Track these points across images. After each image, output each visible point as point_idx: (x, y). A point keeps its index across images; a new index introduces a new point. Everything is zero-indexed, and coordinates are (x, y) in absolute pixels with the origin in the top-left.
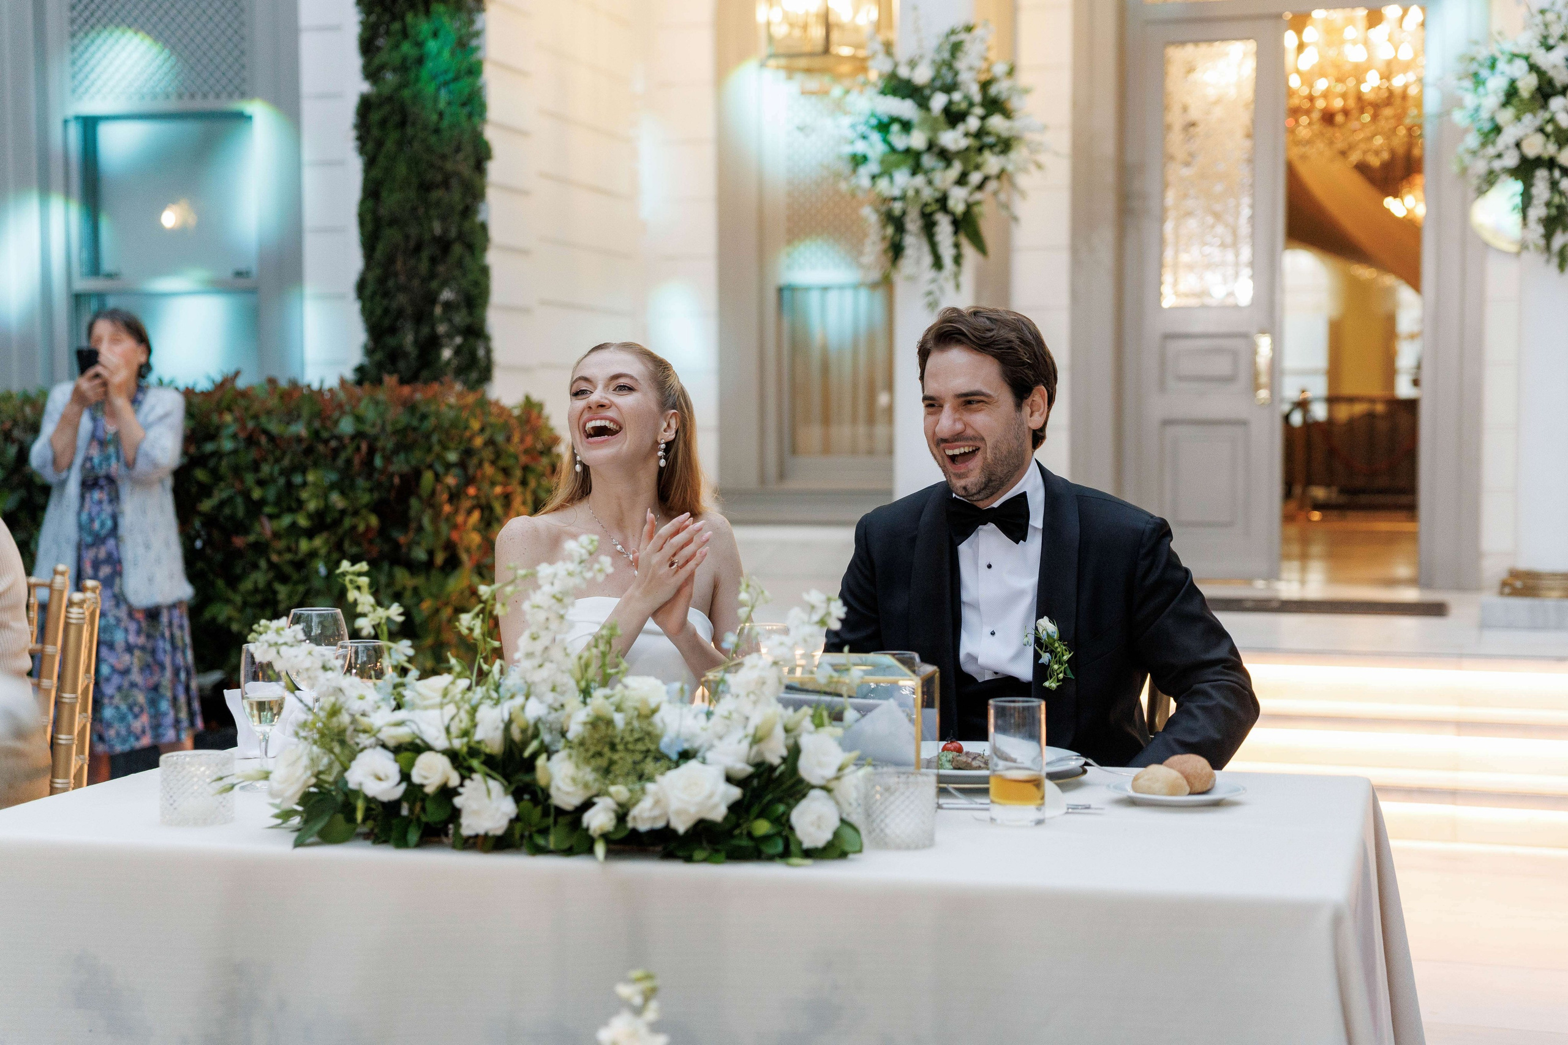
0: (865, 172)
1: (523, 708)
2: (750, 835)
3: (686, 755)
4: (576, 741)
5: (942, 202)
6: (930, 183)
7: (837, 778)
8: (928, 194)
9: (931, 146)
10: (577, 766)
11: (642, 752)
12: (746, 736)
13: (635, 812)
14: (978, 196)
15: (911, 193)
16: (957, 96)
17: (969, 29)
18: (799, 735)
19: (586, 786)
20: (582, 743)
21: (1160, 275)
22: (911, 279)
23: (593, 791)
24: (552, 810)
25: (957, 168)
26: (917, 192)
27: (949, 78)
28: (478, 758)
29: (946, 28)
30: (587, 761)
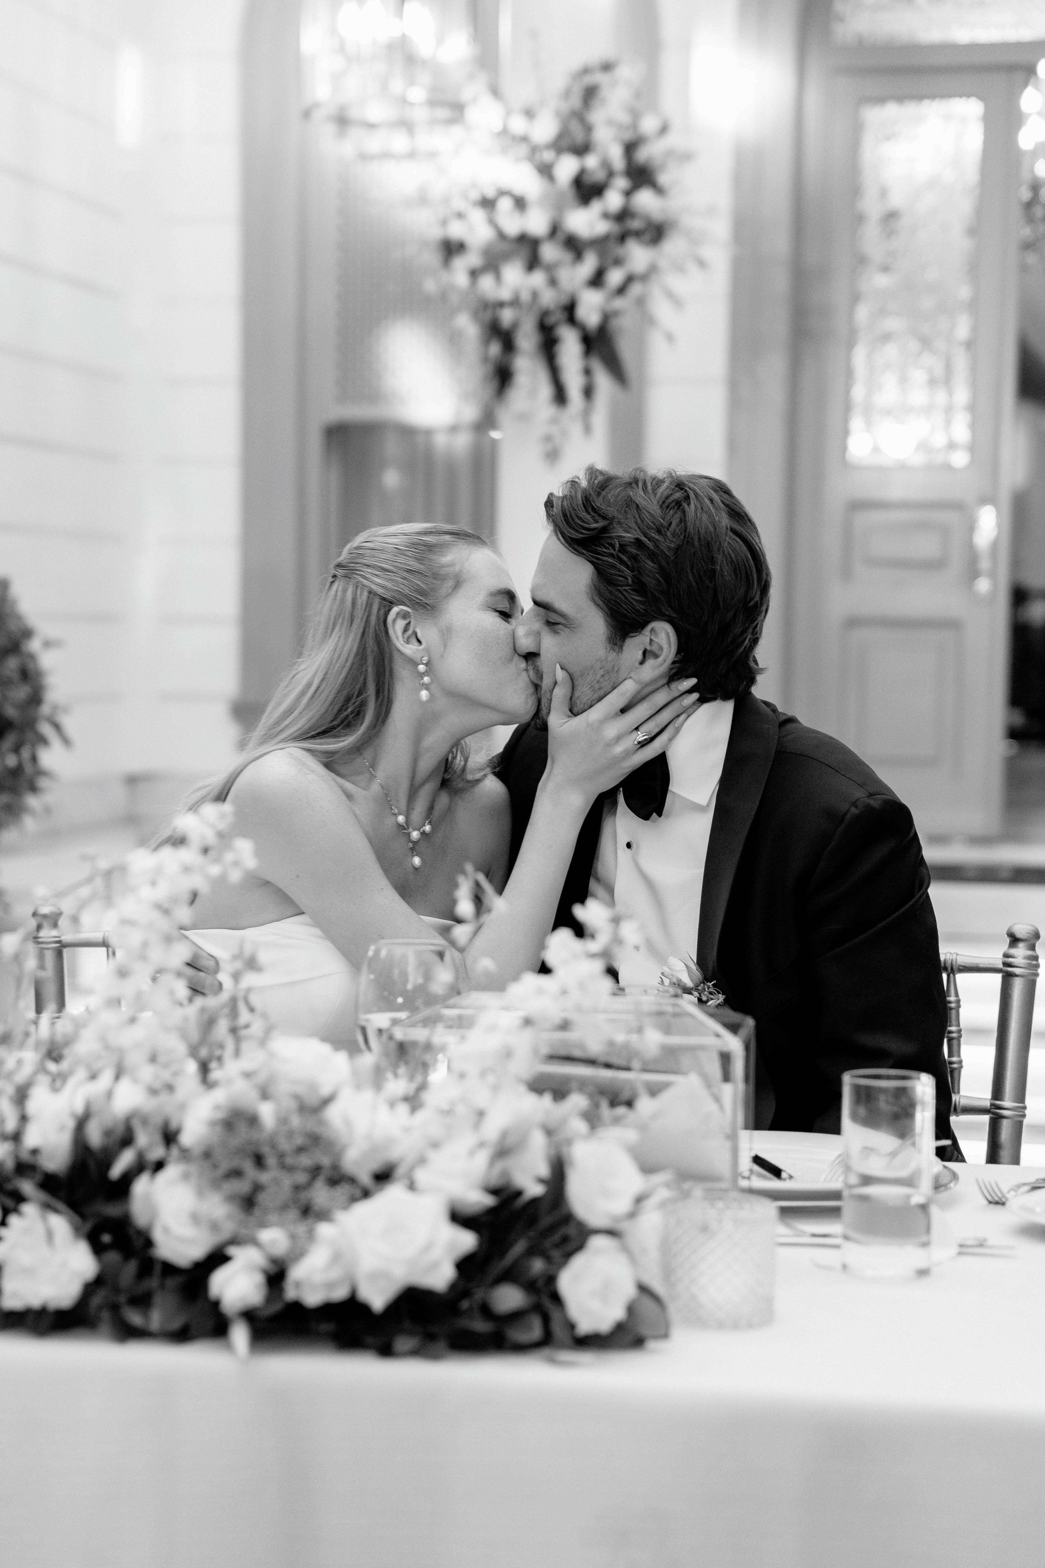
0: (461, 266)
1: (109, 1094)
2: (486, 1311)
3: (383, 1176)
4: (197, 1151)
5: (570, 310)
6: (553, 282)
7: (632, 1215)
8: (549, 298)
9: (555, 230)
10: (200, 1193)
11: (305, 1170)
12: (482, 1145)
13: (297, 1273)
14: (618, 303)
15: (525, 297)
16: (591, 162)
17: (607, 67)
18: (569, 1142)
19: (214, 1227)
20: (207, 1155)
21: (846, 421)
22: (524, 418)
23: (225, 1234)
24: (158, 1270)
25: (589, 264)
26: (535, 295)
27: (578, 135)
28: (32, 1178)
29: (576, 62)
30: (216, 1184)
